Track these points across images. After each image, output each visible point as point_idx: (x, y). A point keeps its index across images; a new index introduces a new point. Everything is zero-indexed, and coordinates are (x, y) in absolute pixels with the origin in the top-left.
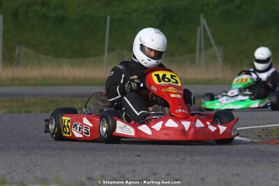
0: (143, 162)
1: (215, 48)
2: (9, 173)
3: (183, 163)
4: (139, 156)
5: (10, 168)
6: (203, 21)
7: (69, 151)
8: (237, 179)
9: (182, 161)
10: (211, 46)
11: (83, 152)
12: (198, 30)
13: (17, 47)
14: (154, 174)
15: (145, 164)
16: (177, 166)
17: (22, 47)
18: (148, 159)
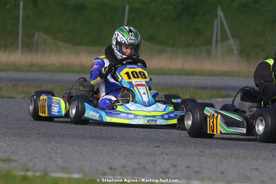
0: (162, 153)
1: (231, 41)
2: (31, 160)
3: (202, 156)
4: (158, 147)
5: (32, 155)
6: (220, 13)
7: (89, 140)
8: (256, 173)
9: (201, 154)
10: (227, 39)
11: (102, 141)
12: (216, 22)
13: (36, 33)
14: (174, 166)
15: (164, 156)
16: (196, 158)
17: (41, 34)
18: (167, 150)
